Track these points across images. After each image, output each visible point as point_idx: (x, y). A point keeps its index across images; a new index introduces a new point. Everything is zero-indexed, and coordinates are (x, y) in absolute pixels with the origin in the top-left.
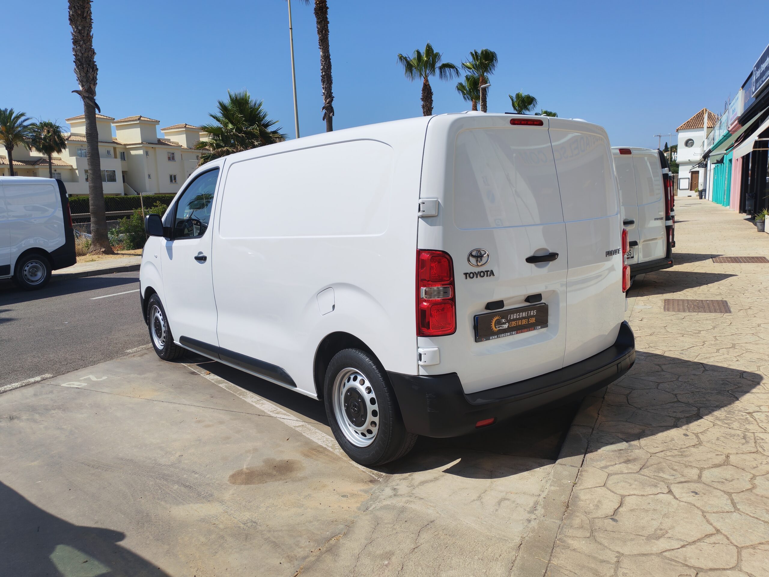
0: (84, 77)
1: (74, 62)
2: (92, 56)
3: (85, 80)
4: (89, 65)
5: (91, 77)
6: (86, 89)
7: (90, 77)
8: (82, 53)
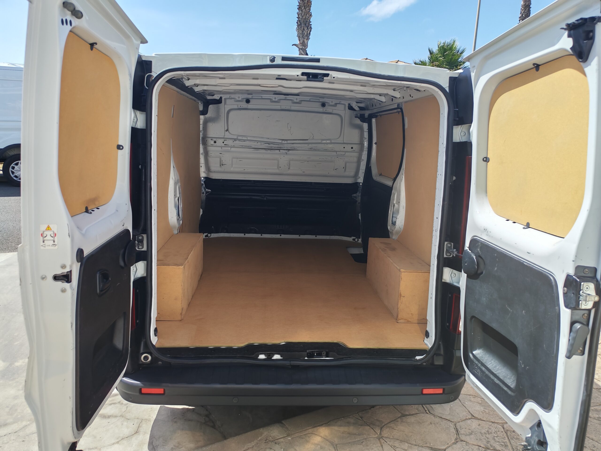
0: (301, 34)
1: (297, 23)
2: (308, 18)
3: (301, 36)
4: (305, 25)
5: (306, 34)
6: (301, 43)
7: (304, 33)
8: (302, 16)
